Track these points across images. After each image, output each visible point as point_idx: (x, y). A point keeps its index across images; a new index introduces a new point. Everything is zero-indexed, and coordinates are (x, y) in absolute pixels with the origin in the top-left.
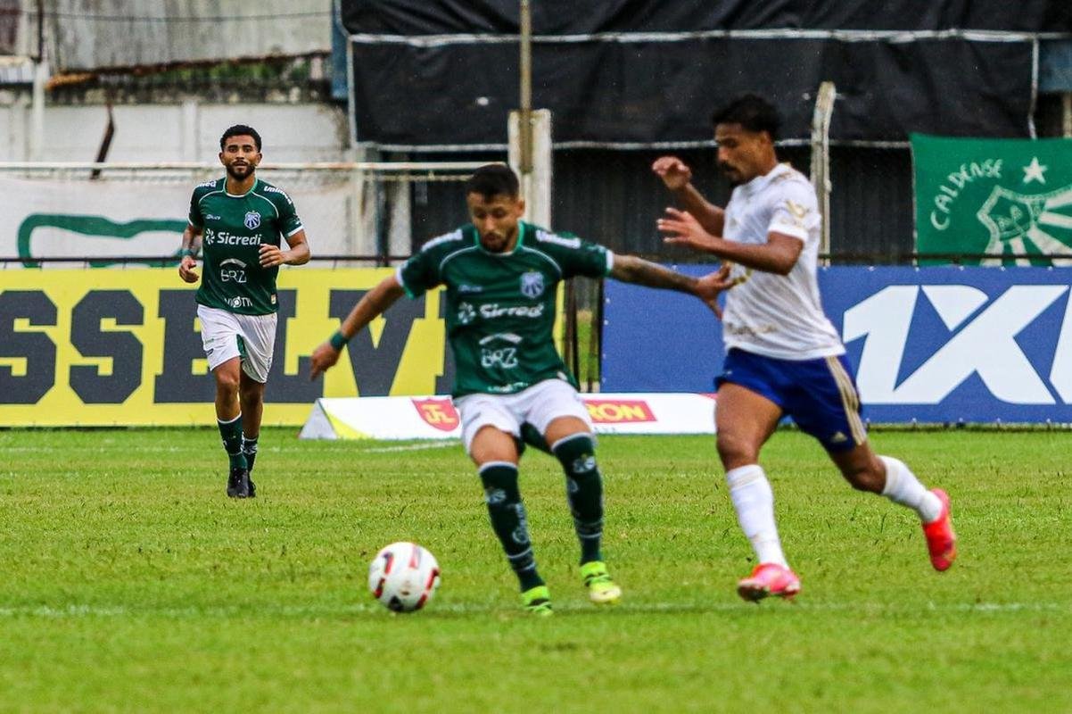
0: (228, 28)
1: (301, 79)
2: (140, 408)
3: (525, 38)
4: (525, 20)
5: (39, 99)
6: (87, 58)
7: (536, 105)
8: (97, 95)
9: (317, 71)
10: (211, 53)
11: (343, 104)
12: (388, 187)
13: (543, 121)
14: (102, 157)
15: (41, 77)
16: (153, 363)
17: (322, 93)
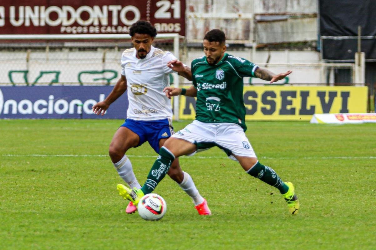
0: (295, 35)
1: (311, 46)
2: (276, 116)
3: (359, 37)
4: (359, 33)
5: (254, 50)
6: (265, 41)
7: (362, 51)
8: (266, 49)
9: (314, 44)
10: (291, 40)
11: (319, 51)
12: (329, 69)
13: (363, 55)
14: (268, 62)
15: (255, 45)
16: (279, 106)
17: (316, 49)
